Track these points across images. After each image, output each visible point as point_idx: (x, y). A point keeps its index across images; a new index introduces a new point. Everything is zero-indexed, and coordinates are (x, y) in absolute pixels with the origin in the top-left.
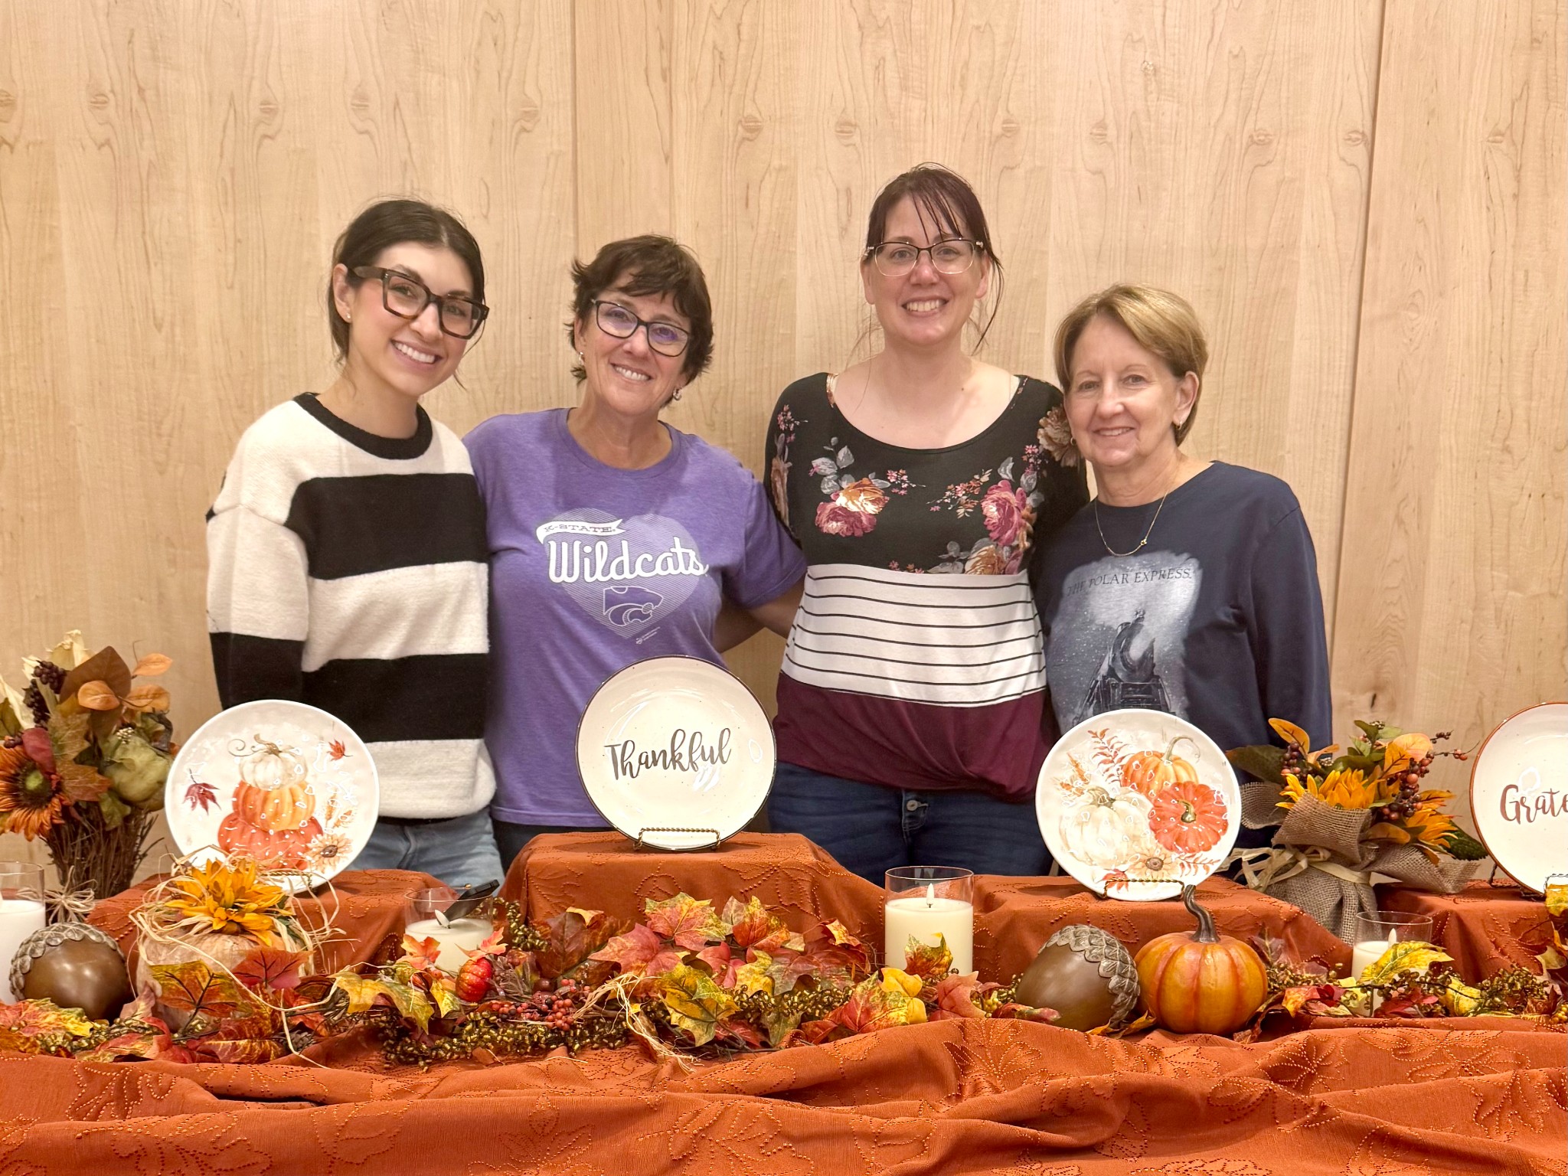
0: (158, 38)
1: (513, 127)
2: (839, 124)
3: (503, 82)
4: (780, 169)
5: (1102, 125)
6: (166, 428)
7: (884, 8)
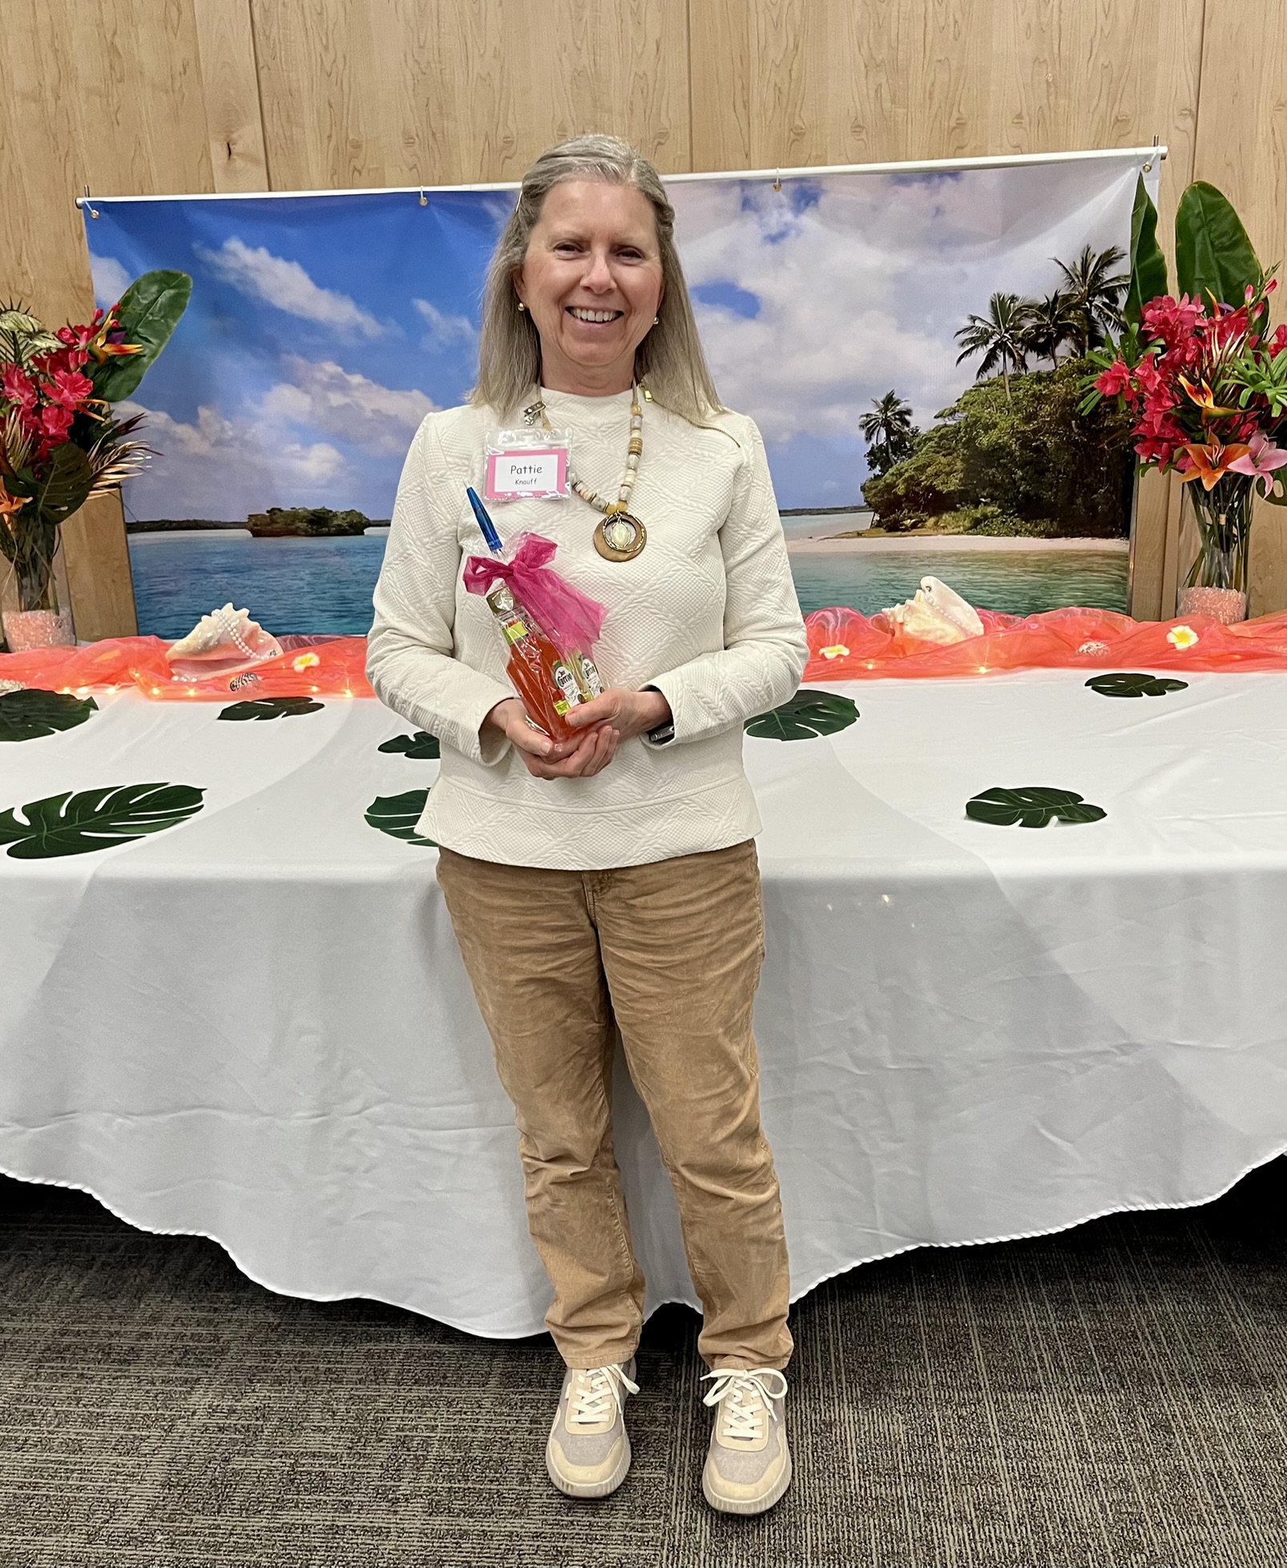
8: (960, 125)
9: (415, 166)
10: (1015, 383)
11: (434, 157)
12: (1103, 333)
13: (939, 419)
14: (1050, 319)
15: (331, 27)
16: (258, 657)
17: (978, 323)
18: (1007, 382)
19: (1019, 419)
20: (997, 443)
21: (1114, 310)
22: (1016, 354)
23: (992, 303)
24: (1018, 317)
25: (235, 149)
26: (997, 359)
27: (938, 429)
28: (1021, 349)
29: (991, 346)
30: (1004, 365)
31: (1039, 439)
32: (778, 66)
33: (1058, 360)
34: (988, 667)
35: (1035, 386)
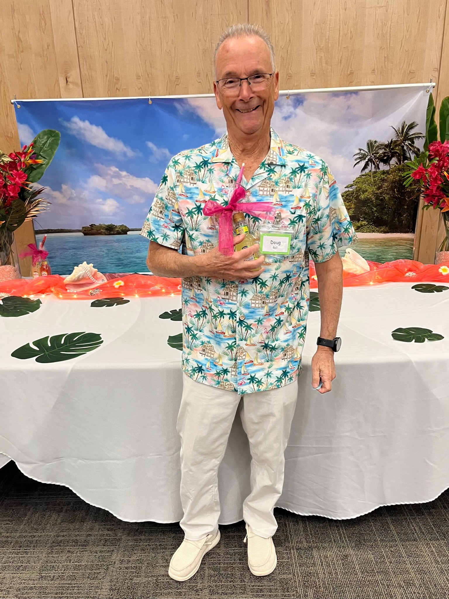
8: (352, 73)
9: (141, 88)
10: (375, 174)
11: (148, 85)
12: (408, 155)
13: (347, 188)
14: (389, 150)
15: (107, 30)
16: (98, 282)
17: (362, 152)
18: (372, 174)
19: (376, 188)
20: (367, 198)
21: (413, 146)
22: (376, 163)
23: (368, 143)
24: (377, 149)
25: (69, 80)
26: (369, 165)
27: (346, 192)
28: (378, 162)
29: (367, 160)
30: (371, 167)
31: (383, 196)
32: (283, 49)
33: (391, 166)
34: (373, 282)
35: (382, 176)
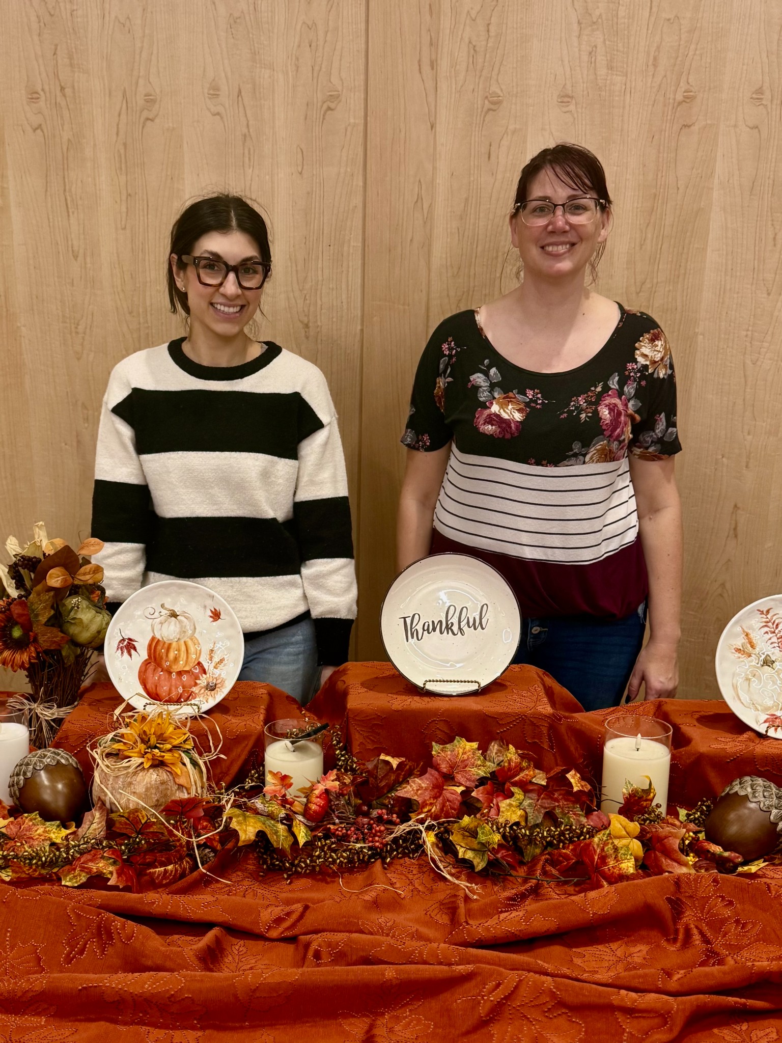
0: (74, 50)
1: (322, 107)
2: (560, 96)
3: (315, 75)
4: (514, 132)
5: (760, 91)
6: (81, 328)
7: (598, 7)
